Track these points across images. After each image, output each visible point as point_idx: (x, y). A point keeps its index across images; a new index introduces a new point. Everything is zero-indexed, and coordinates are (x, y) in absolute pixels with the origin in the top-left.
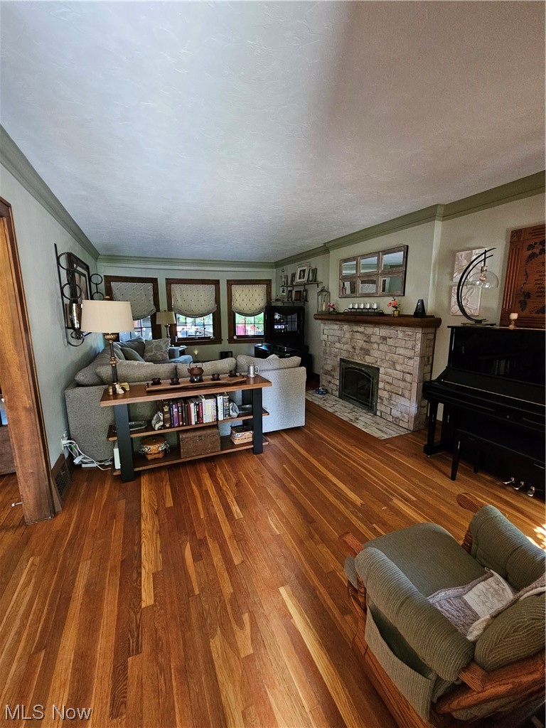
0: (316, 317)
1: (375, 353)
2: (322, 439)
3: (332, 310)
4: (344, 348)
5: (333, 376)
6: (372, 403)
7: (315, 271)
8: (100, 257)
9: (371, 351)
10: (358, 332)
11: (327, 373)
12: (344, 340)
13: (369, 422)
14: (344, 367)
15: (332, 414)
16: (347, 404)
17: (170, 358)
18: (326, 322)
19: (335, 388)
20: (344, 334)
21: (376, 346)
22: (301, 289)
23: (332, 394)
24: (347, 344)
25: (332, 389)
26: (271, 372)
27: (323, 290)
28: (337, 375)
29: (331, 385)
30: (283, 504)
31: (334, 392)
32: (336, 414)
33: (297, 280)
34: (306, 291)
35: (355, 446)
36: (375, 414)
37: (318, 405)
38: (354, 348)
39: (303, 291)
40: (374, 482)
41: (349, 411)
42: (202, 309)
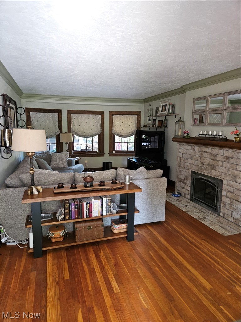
0: (174, 140)
1: (220, 169)
2: (178, 232)
3: (186, 135)
4: (195, 164)
5: (186, 184)
6: (216, 207)
7: (173, 106)
8: (23, 95)
9: (217, 168)
10: (207, 152)
11: (181, 181)
12: (195, 157)
13: (215, 221)
14: (194, 177)
15: (185, 213)
16: (196, 205)
17: (68, 166)
18: (181, 143)
19: (187, 192)
20: (195, 153)
21: (220, 163)
22: (163, 118)
23: (185, 197)
24: (197, 160)
25: (185, 193)
26: (141, 181)
27: (179, 121)
28: (189, 183)
29: (184, 190)
30: (150, 284)
31: (186, 196)
32: (188, 213)
33: (160, 112)
34: (166, 120)
35: (204, 240)
36: (219, 215)
37: (174, 205)
38: (203, 164)
39: (165, 120)
40: (220, 271)
41: (199, 211)
42: (91, 132)
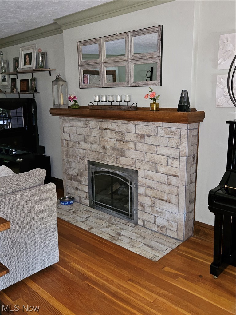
0: (54, 112)
1: (132, 154)
3: (72, 103)
4: (92, 149)
5: (80, 182)
6: (131, 212)
7: (44, 55)
9: (127, 152)
10: (109, 129)
11: (72, 178)
12: (91, 139)
13: (134, 236)
14: (93, 171)
15: (87, 233)
16: (101, 214)
18: (66, 118)
19: (84, 195)
20: (91, 132)
21: (131, 145)
22: (28, 77)
23: (80, 203)
24: (95, 143)
25: (80, 197)
27: (58, 79)
28: (85, 180)
29: (78, 192)
31: (83, 201)
32: (93, 231)
33: (21, 66)
34: (34, 79)
35: (130, 280)
36: (137, 224)
37: (68, 222)
38: (104, 148)
39: (32, 80)
41: (106, 224)
